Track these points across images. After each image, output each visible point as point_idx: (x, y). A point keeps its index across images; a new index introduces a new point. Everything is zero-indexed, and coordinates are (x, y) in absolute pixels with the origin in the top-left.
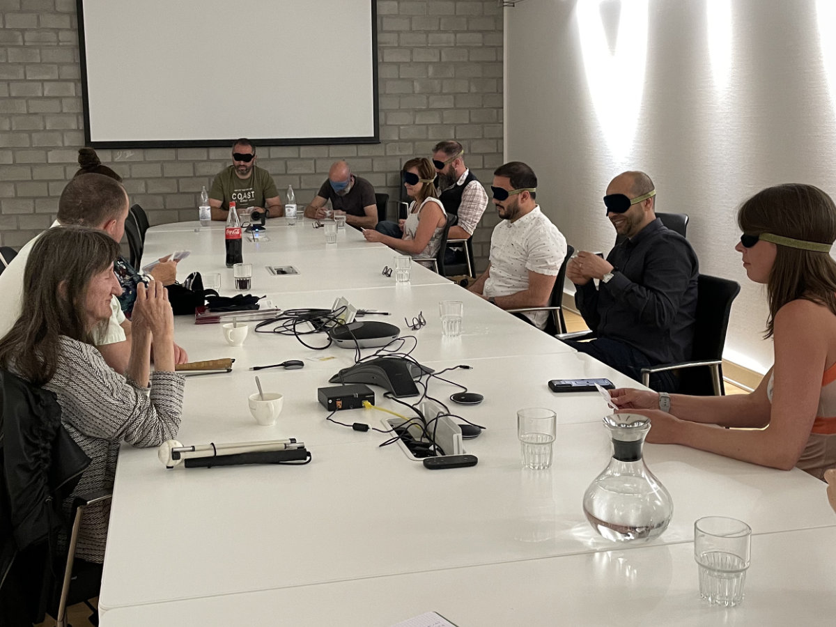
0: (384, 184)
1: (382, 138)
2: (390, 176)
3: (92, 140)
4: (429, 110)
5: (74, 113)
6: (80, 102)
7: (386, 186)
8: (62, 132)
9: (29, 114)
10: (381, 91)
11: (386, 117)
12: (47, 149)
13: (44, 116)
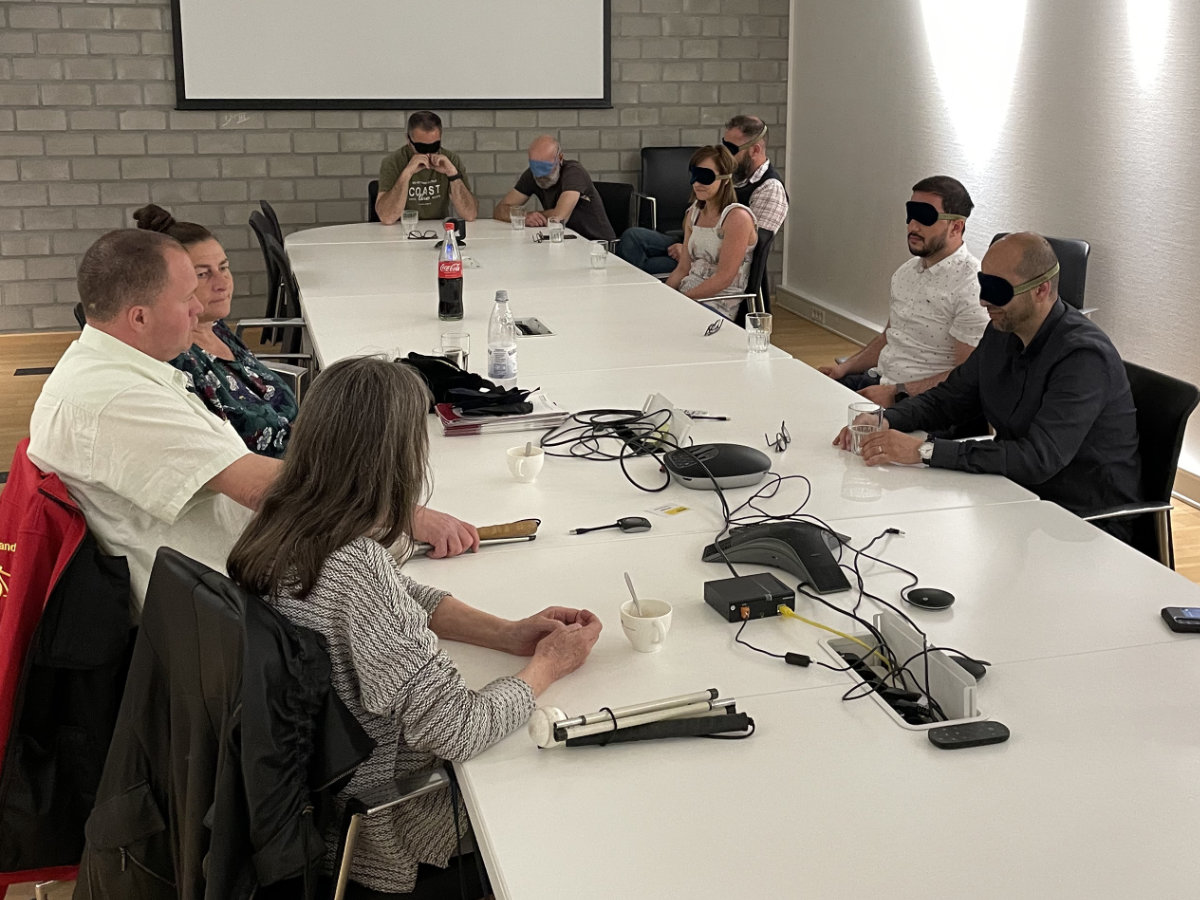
0: (616, 168)
1: (614, 101)
2: (625, 156)
3: (187, 97)
4: (682, 60)
5: (160, 56)
6: (168, 40)
7: (619, 171)
8: (142, 84)
9: (91, 55)
10: (614, 32)
11: (621, 71)
12: (119, 109)
13: (113, 59)
